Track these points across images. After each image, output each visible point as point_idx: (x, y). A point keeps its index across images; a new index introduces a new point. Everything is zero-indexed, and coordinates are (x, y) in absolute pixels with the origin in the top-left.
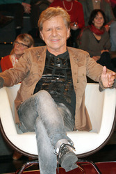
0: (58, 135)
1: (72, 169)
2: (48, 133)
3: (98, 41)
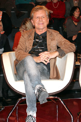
0: (37, 82)
1: (44, 102)
2: (31, 80)
3: (76, 26)
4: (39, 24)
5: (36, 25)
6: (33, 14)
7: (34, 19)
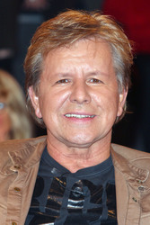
4: (68, 118)
5: (54, 122)
6: (37, 57)
7: (44, 85)
